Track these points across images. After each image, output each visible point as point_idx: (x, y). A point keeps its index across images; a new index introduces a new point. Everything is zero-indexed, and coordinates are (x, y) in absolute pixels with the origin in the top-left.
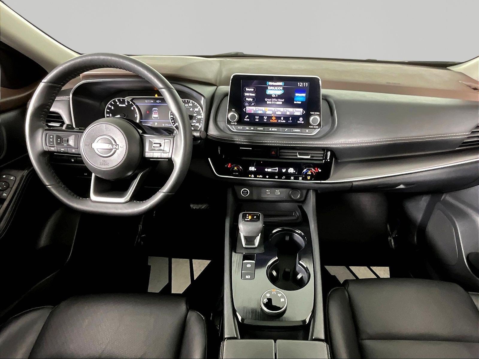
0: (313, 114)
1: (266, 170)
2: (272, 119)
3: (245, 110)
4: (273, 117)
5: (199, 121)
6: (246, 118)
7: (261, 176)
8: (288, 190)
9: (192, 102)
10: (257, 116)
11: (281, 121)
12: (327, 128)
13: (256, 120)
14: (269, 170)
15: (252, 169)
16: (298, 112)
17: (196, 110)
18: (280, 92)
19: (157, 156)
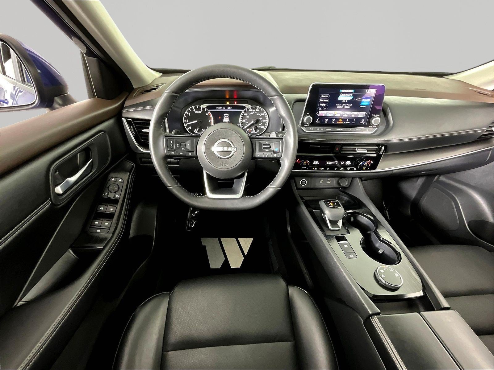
0: (374, 116)
1: (328, 163)
2: (339, 121)
3: (318, 114)
4: (340, 119)
5: (264, 124)
6: (317, 120)
7: (323, 169)
8: (337, 179)
9: (259, 108)
10: (327, 119)
11: (346, 122)
12: (382, 128)
13: (325, 122)
14: (330, 163)
15: (316, 163)
16: (361, 114)
17: (262, 114)
18: (350, 98)
19: (267, 156)
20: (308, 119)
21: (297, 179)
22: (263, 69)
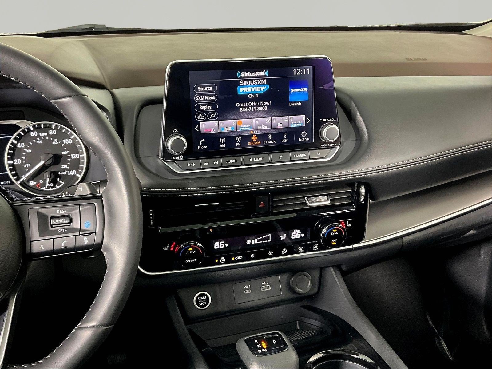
0: (325, 122)
1: (249, 242)
2: (252, 141)
3: (199, 128)
4: (252, 136)
5: (76, 165)
6: (201, 143)
7: (239, 257)
8: (285, 276)
9: (56, 126)
10: (222, 139)
11: (269, 142)
12: (350, 145)
13: (221, 146)
14: (255, 241)
15: (219, 245)
16: (298, 121)
17: (67, 141)
18: (262, 89)
19: (63, 245)
20: (177, 143)
21: (182, 293)
22: (71, 31)
